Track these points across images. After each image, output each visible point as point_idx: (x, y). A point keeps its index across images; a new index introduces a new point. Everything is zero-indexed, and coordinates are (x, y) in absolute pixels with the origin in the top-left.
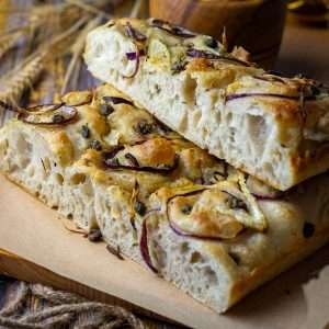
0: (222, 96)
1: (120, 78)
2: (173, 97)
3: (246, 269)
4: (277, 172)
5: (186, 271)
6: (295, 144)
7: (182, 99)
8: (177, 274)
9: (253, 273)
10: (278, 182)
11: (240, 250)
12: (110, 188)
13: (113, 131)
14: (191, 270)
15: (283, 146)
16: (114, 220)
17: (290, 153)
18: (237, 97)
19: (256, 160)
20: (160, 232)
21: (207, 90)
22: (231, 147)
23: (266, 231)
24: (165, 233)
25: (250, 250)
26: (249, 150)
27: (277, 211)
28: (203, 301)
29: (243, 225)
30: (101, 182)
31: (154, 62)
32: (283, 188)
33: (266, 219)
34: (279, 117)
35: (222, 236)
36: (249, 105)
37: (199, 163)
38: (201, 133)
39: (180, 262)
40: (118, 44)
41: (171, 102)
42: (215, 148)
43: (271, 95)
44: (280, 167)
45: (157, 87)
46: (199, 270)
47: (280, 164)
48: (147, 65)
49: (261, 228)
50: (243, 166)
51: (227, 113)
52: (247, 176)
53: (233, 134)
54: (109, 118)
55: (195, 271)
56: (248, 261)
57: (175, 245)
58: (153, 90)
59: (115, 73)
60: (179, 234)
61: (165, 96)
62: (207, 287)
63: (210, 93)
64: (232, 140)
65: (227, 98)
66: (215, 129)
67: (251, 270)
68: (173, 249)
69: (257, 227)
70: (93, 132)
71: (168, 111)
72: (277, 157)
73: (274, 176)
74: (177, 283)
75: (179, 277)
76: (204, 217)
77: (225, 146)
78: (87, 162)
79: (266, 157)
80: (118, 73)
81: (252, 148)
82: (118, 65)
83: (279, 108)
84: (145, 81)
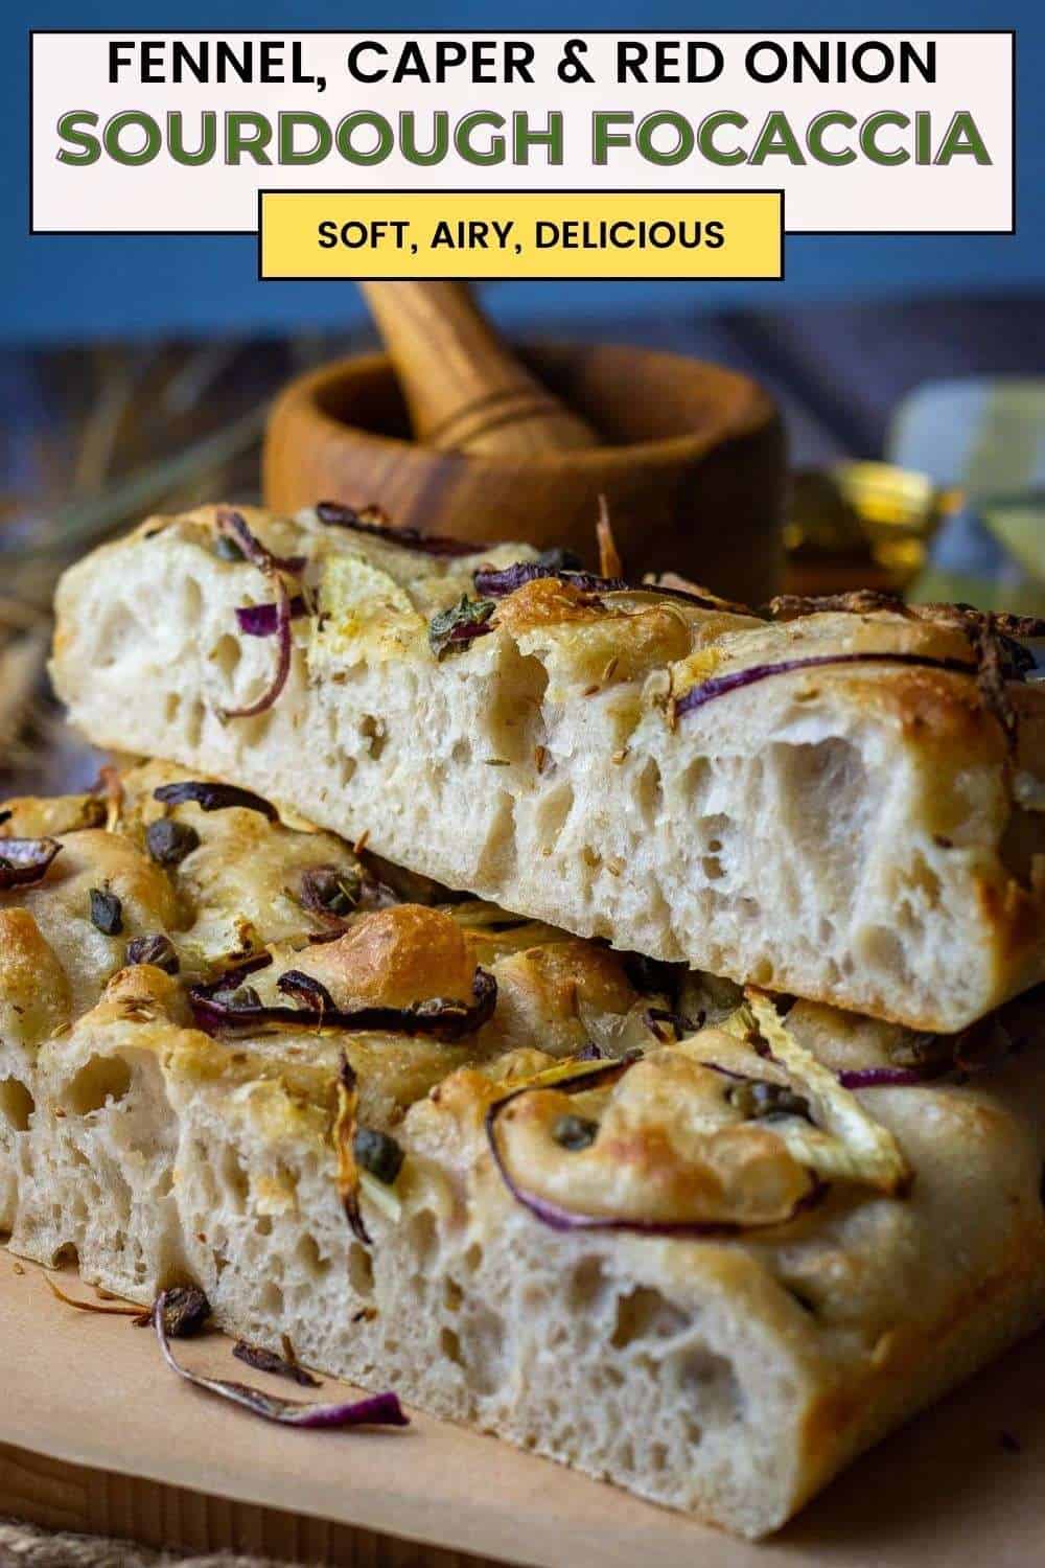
0: (661, 702)
1: (212, 722)
2: (444, 752)
3: (850, 1340)
4: (921, 962)
5: (597, 1384)
6: (989, 835)
7: (483, 750)
8: (554, 1409)
9: (878, 1355)
10: (930, 1000)
11: (818, 1265)
12: (242, 1094)
13: (208, 916)
14: (617, 1378)
15: (944, 843)
16: (265, 1225)
17: (975, 869)
18: (727, 686)
19: (827, 930)
20: (475, 1232)
21: (593, 691)
22: (713, 902)
23: (906, 1189)
24: (496, 1232)
25: (856, 1264)
26: (794, 897)
27: (934, 1115)
28: (680, 1499)
29: (812, 1173)
30: (203, 1073)
31: (353, 632)
32: (950, 1020)
33: (897, 1143)
34: (916, 731)
35: (741, 1215)
36: (780, 709)
37: (573, 997)
38: (576, 871)
39: (566, 1349)
40: (194, 590)
41: (438, 775)
42: (642, 920)
43: (866, 658)
44: (932, 937)
45: (369, 727)
46: (654, 1367)
47: (931, 921)
48: (324, 648)
49: (888, 1177)
50: (766, 970)
51: (685, 763)
52: (785, 1003)
53: (716, 846)
54: (184, 868)
55: (637, 1376)
56: (853, 1308)
57: (542, 1275)
58: (355, 744)
59: (184, 713)
60: (560, 1225)
61: (406, 758)
62: (695, 1436)
63: (603, 701)
64: (714, 869)
65: (682, 707)
66: (636, 840)
67: (872, 1344)
68: (535, 1298)
69: (870, 1173)
70: (136, 911)
71: (423, 814)
72: (918, 899)
73: (907, 980)
74: (556, 1446)
75: (566, 1419)
76: (655, 1146)
77: (684, 902)
78: (133, 1009)
79: (872, 906)
80: (200, 709)
81: (807, 884)
82: (197, 677)
83: (909, 699)
84: (317, 715)
